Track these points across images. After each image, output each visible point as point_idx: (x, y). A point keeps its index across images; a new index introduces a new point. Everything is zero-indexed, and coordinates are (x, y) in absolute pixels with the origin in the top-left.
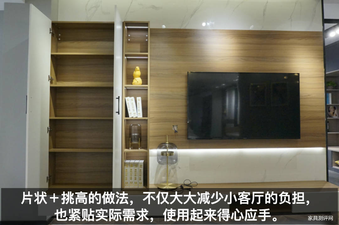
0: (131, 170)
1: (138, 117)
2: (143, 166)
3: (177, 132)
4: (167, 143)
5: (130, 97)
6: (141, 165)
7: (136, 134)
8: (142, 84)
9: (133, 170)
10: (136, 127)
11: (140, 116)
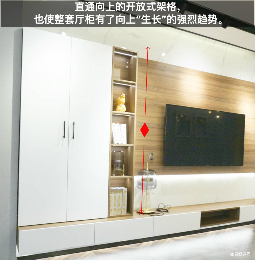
0: (115, 196)
1: (123, 144)
2: (126, 192)
3: (153, 159)
4: (147, 169)
5: (116, 123)
6: (125, 191)
7: (119, 161)
8: (126, 111)
9: (117, 197)
10: (119, 153)
11: (125, 143)
